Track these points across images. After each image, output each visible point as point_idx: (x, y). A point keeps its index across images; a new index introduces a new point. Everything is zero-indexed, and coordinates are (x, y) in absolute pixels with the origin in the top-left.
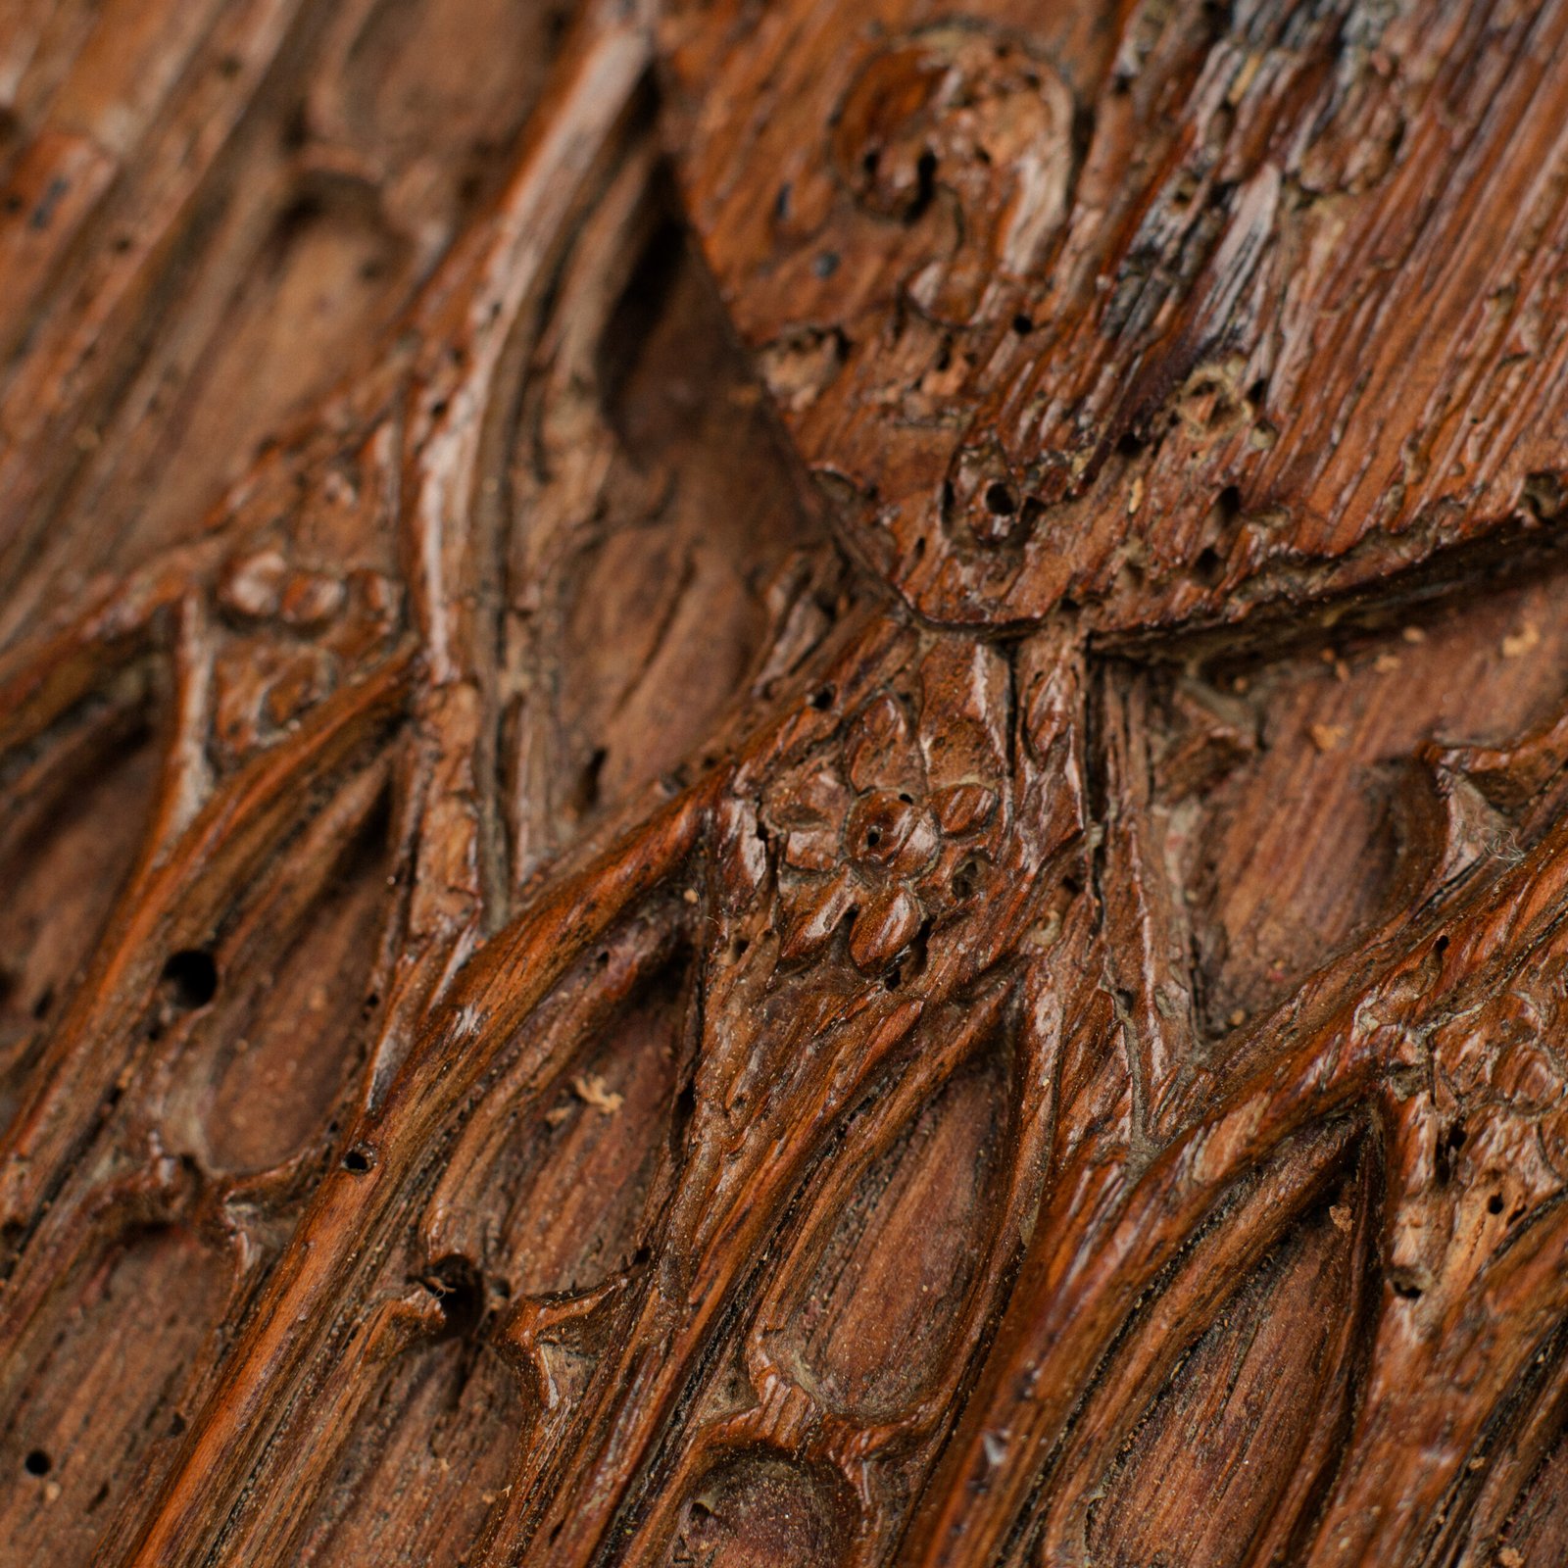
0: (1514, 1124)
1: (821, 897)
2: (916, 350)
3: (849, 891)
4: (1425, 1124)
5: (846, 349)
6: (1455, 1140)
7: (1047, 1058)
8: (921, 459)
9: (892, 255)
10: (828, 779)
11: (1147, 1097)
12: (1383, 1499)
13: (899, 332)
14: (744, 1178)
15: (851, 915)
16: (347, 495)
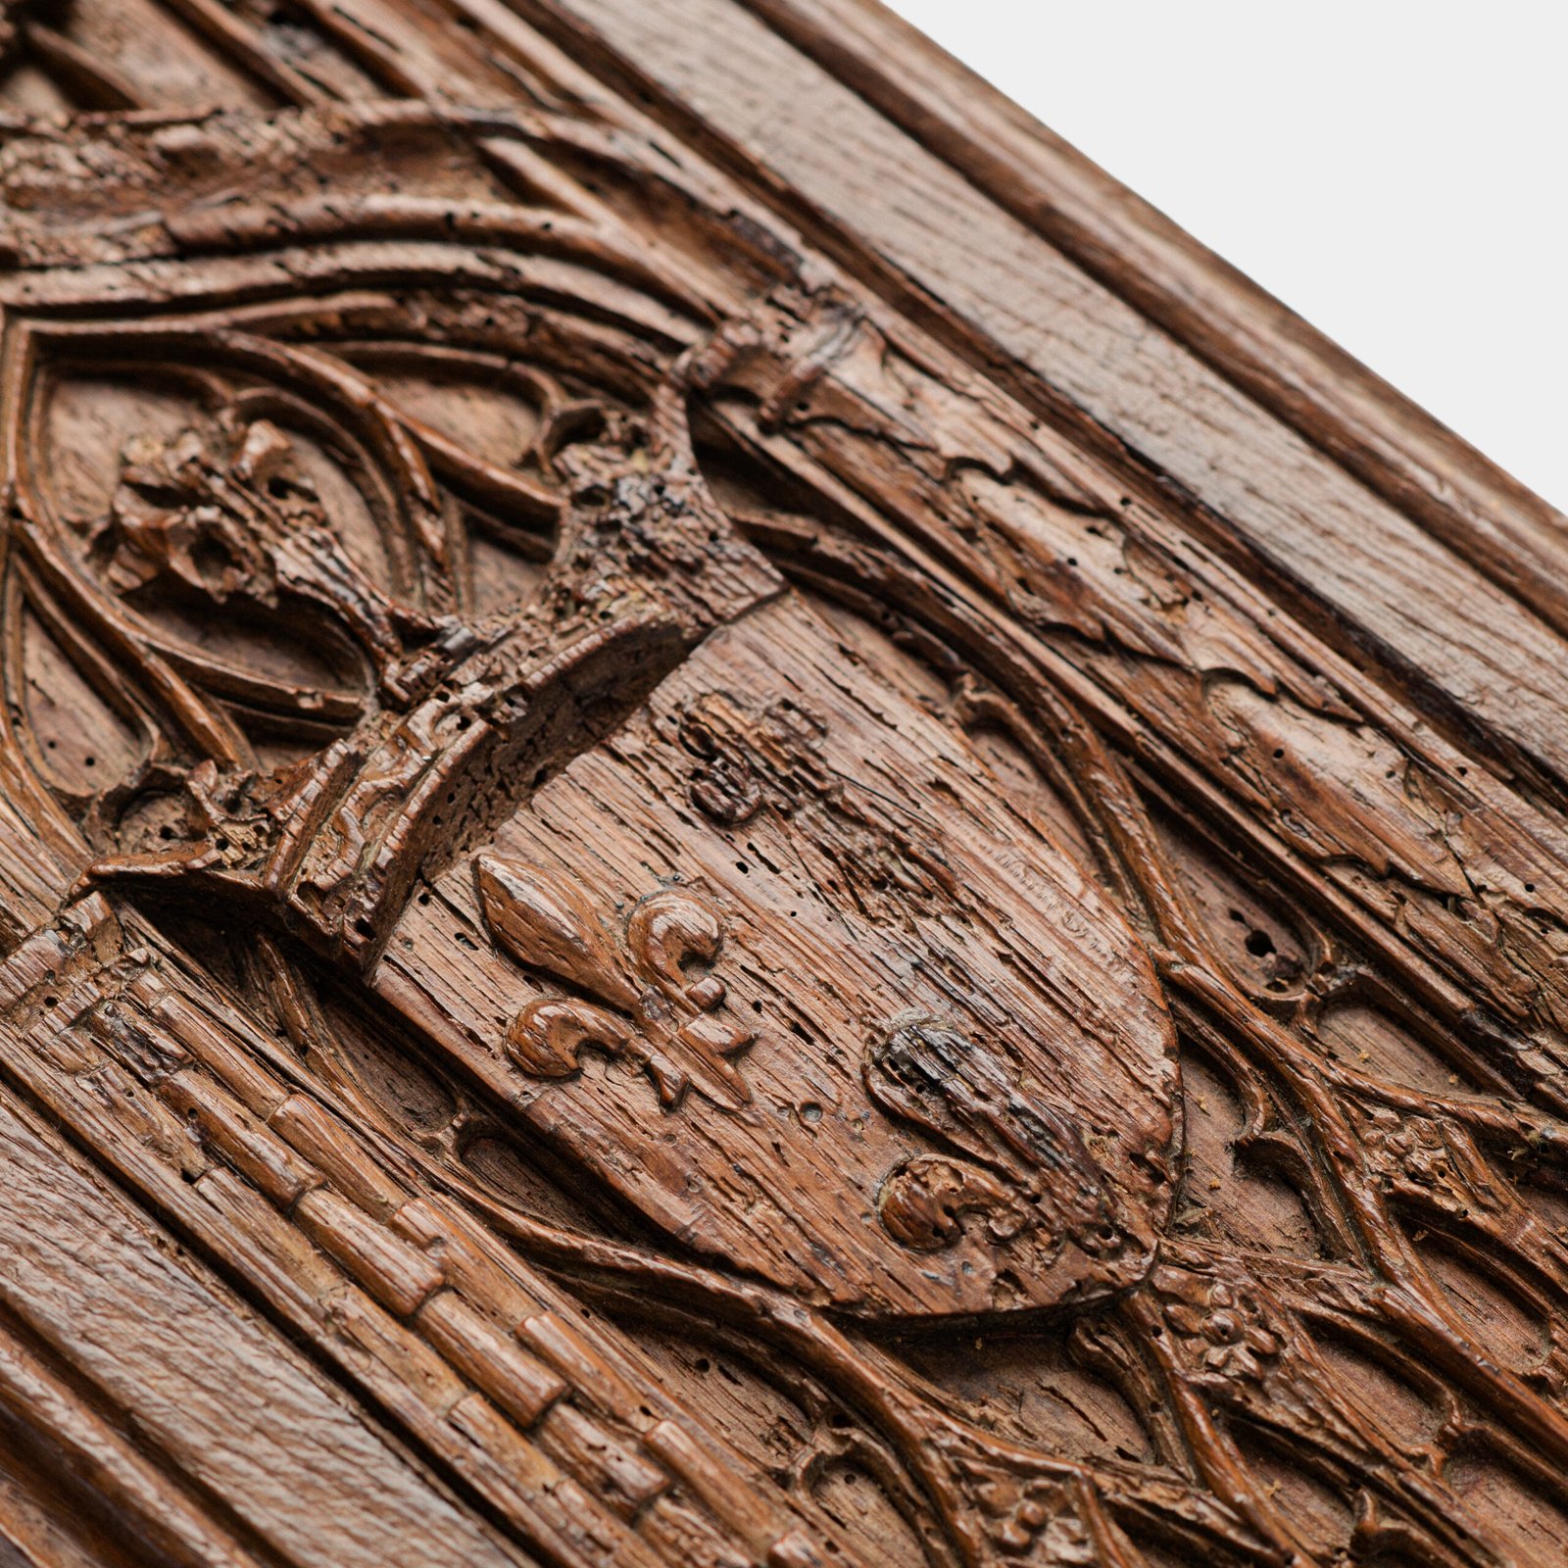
0: (1415, 1155)
1: (1239, 1361)
2: (1024, 1248)
3: (1240, 1350)
4: (1404, 1184)
5: (1007, 1275)
6: (1413, 1177)
7: (1325, 1312)
8: (1072, 1259)
9: (975, 1243)
10: (1190, 1343)
11: (1356, 1279)
12: (1539, 1247)
13: (1011, 1250)
14: (1344, 1421)
15: (1250, 1350)
16: (991, 1487)
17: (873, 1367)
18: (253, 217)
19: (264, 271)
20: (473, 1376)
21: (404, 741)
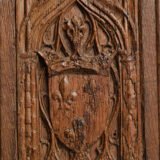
17: (54, 141)
18: (101, 7)
19: (98, 11)
20: (26, 116)
21: (68, 63)
